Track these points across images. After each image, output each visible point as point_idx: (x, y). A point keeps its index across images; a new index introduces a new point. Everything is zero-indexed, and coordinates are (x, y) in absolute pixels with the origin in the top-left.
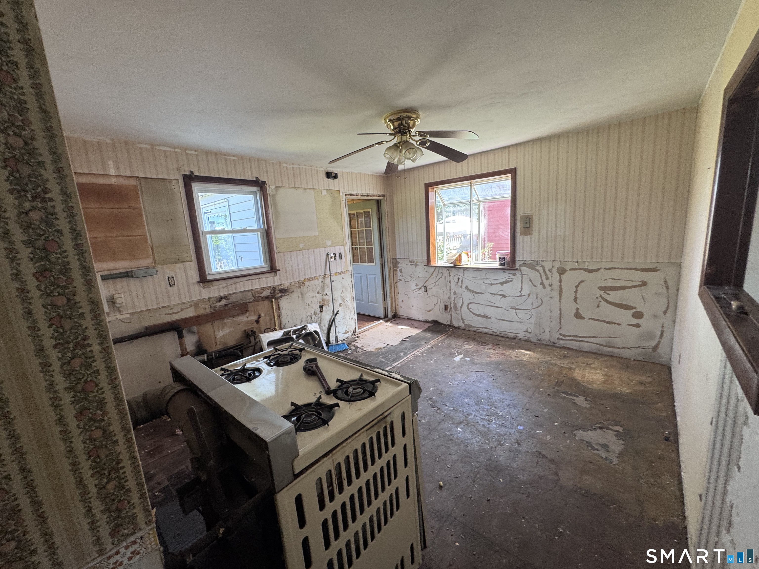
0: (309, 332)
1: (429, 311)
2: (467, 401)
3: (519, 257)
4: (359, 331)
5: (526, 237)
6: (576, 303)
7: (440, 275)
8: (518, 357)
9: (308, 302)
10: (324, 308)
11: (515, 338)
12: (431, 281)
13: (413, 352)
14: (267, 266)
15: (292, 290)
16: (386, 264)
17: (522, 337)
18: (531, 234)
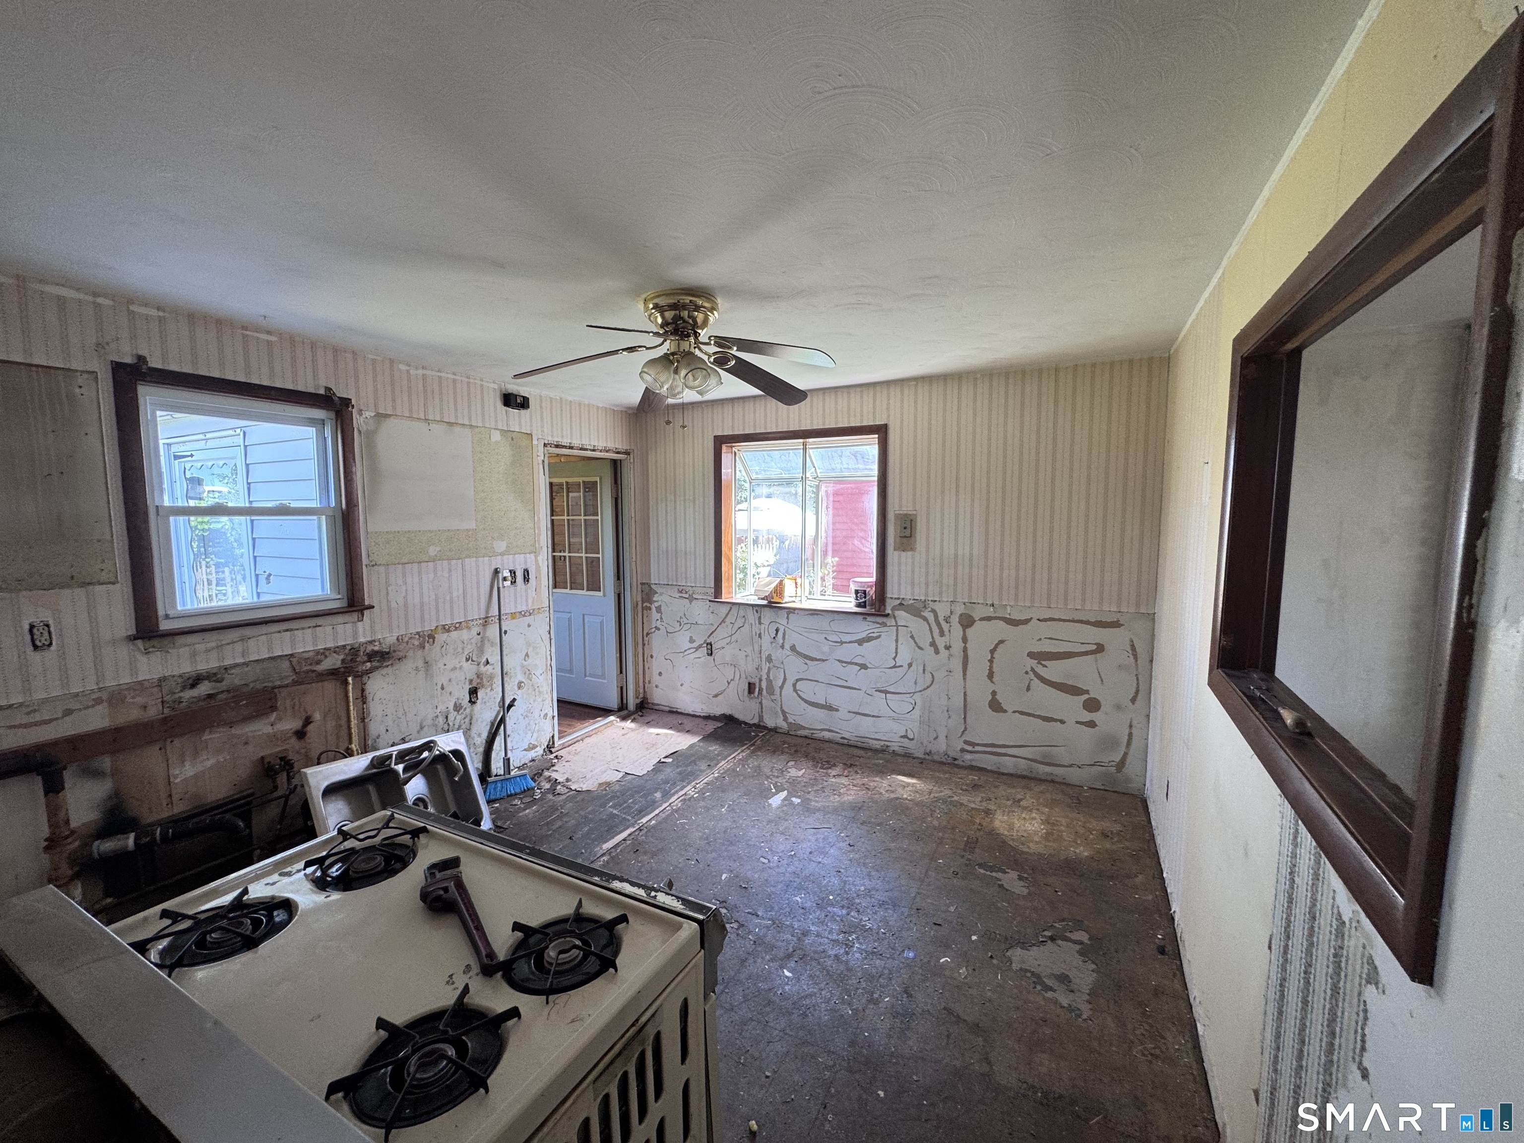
0: (438, 755)
1: (716, 696)
2: (799, 900)
3: (892, 591)
4: (561, 742)
5: (903, 554)
6: (992, 682)
7: (740, 623)
8: (893, 792)
9: (443, 680)
10: (480, 694)
11: (883, 751)
12: (722, 632)
13: (682, 789)
14: (339, 596)
15: (401, 654)
16: (628, 594)
17: (896, 749)
18: (913, 549)
